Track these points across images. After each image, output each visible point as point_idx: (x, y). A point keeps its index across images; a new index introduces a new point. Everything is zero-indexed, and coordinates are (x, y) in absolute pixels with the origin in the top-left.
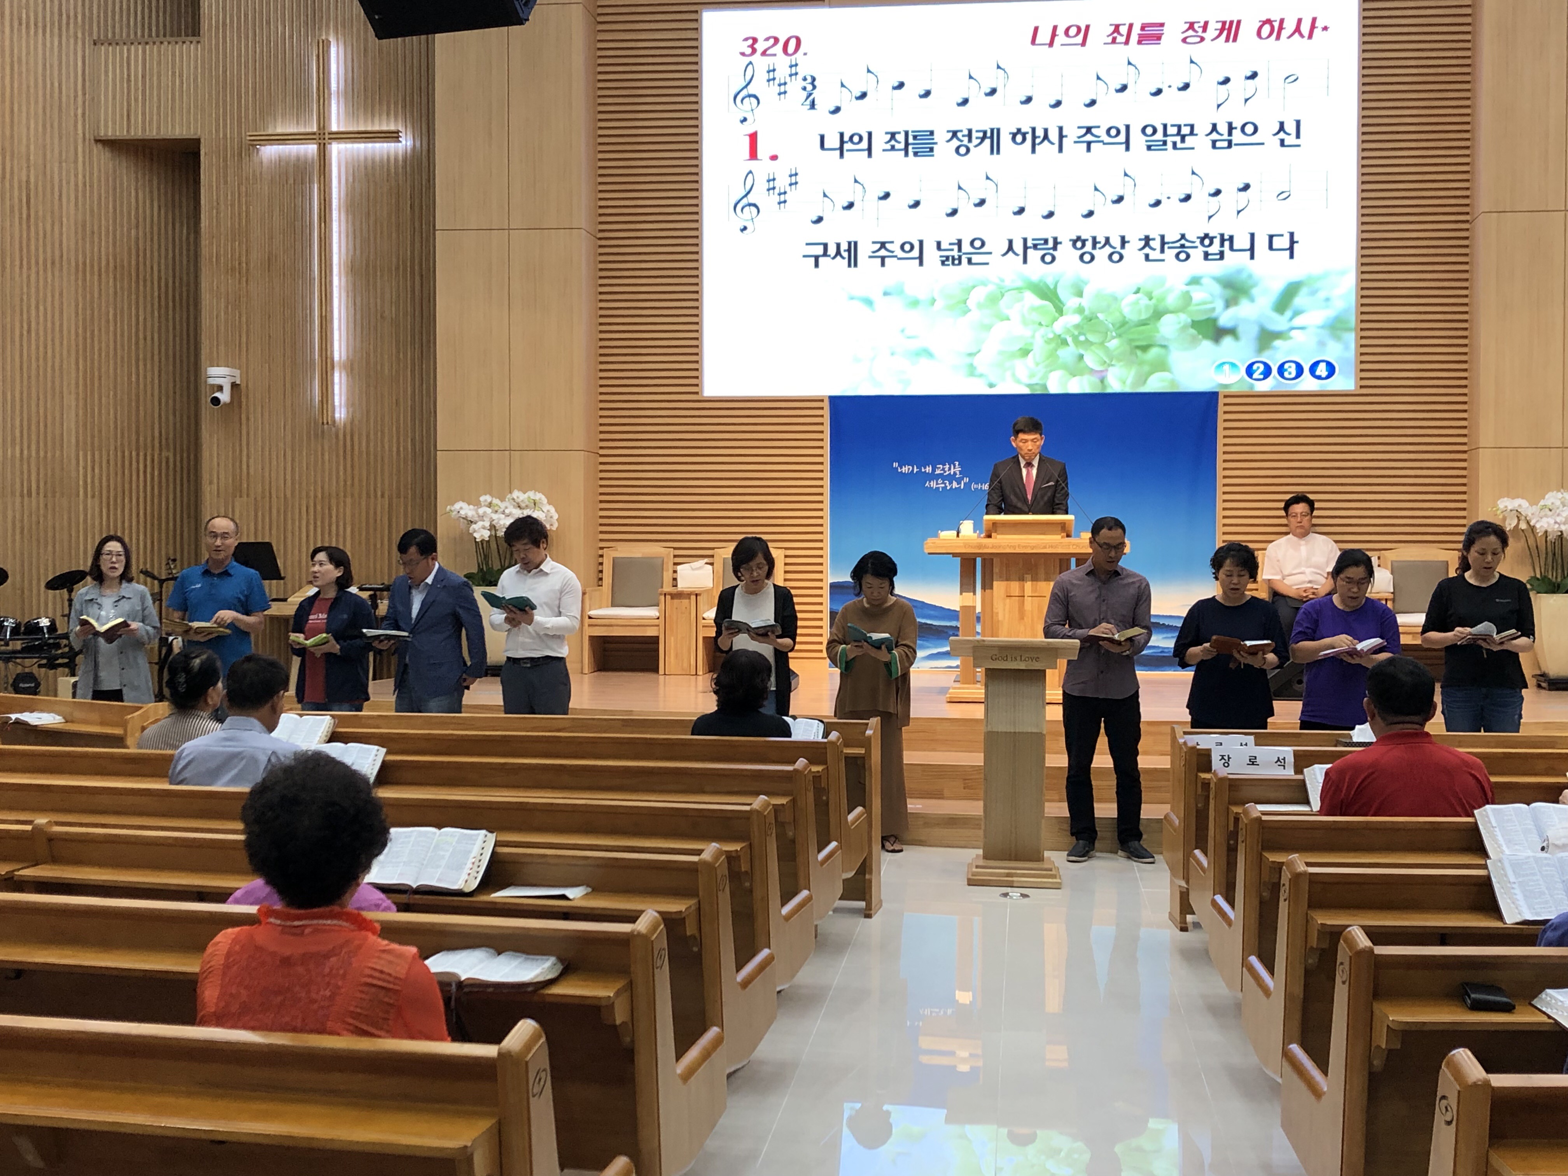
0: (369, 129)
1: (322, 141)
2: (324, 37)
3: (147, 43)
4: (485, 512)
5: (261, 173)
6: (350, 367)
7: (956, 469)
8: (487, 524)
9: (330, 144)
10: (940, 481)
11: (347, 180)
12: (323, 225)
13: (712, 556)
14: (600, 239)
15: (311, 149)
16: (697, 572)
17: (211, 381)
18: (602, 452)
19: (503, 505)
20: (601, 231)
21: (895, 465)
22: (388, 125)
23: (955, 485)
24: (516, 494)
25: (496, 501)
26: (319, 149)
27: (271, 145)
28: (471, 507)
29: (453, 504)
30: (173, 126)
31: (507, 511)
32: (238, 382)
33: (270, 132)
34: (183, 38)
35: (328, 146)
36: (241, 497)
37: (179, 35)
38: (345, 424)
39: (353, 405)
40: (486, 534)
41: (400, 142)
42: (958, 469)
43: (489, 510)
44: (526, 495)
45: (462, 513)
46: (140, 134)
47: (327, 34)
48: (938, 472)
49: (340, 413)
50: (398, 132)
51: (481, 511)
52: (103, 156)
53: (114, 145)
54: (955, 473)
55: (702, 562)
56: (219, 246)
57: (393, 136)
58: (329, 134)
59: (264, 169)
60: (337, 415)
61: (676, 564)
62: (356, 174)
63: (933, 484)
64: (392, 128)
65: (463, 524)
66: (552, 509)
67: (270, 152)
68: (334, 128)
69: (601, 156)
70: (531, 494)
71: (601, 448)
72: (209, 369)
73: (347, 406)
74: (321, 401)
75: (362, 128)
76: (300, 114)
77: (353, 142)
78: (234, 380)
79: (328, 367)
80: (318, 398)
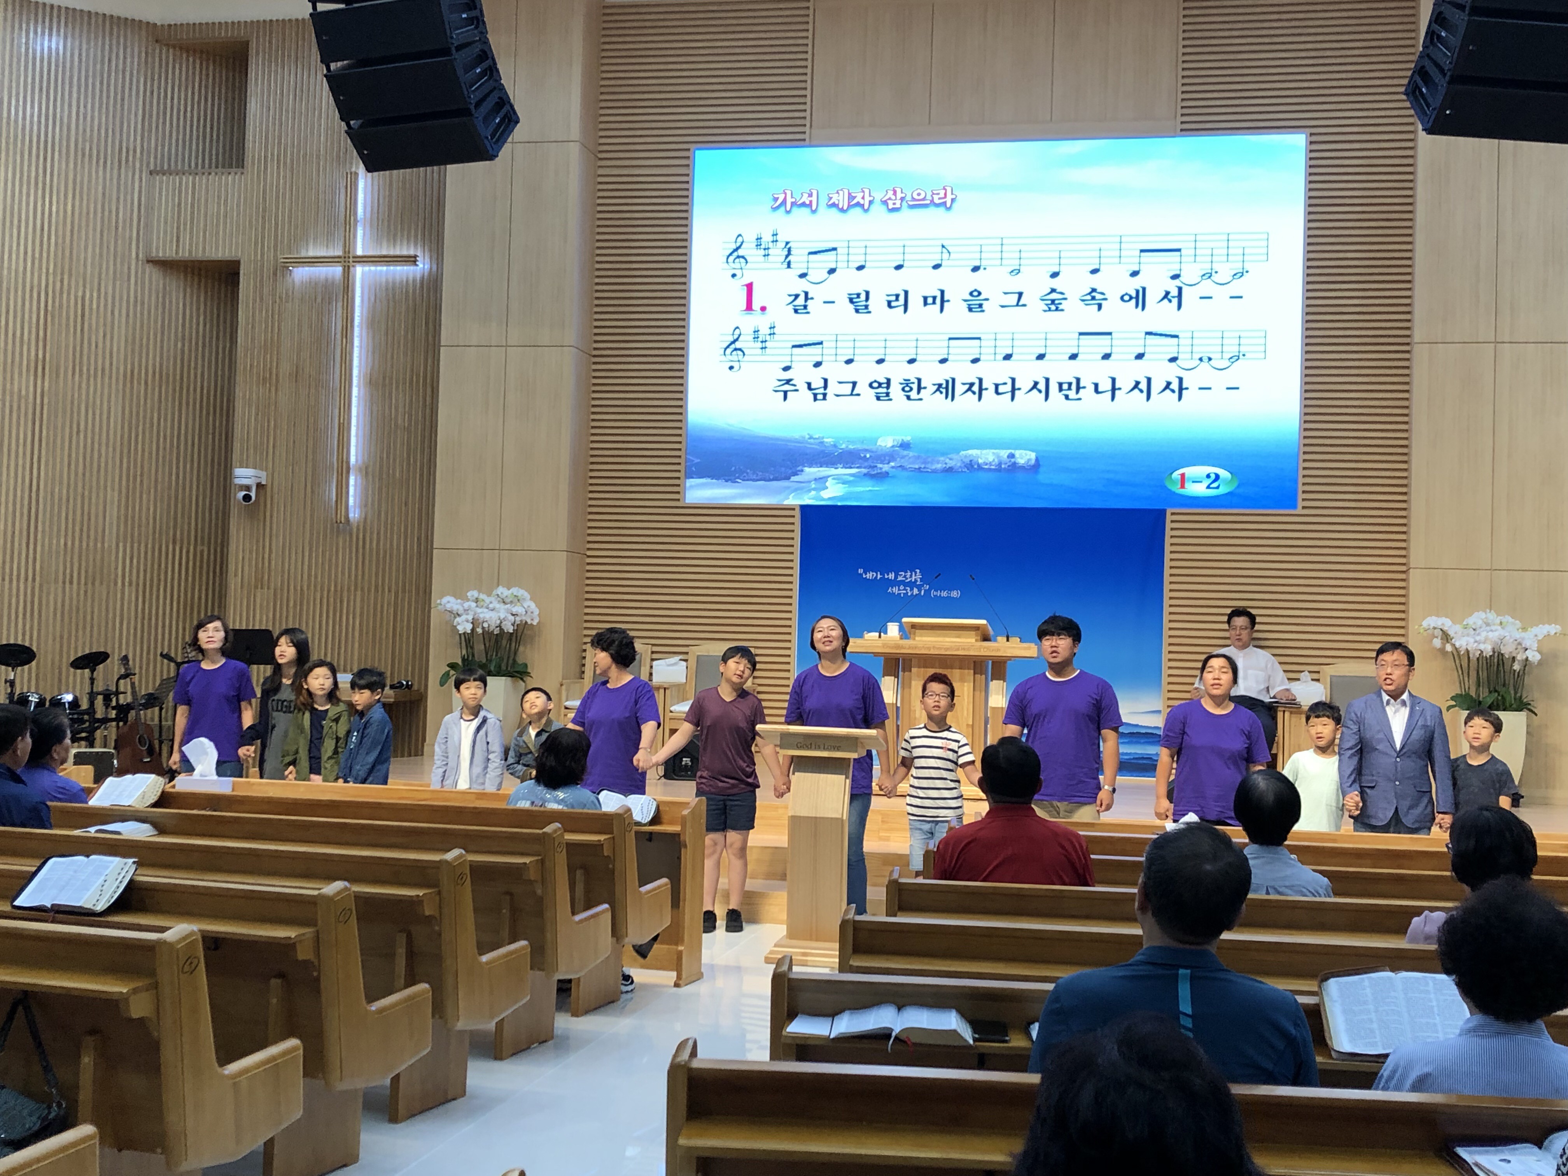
0: (392, 253)
1: (347, 264)
2: (353, 170)
3: (197, 174)
4: (470, 606)
5: (293, 292)
6: (365, 471)
7: (917, 576)
8: (470, 618)
9: (353, 266)
10: (902, 587)
11: (369, 299)
12: (344, 340)
13: (687, 653)
14: (595, 356)
15: (337, 271)
16: (671, 668)
17: (238, 481)
18: (589, 553)
19: (488, 600)
20: (595, 349)
21: (861, 571)
22: (408, 248)
23: (916, 591)
24: (501, 590)
25: (482, 596)
26: (344, 270)
27: (303, 267)
28: (459, 601)
29: (441, 598)
30: (217, 249)
31: (491, 606)
32: (264, 483)
33: (303, 254)
34: (234, 170)
35: (352, 269)
36: (262, 588)
37: (231, 166)
38: (358, 523)
39: (366, 506)
40: (468, 628)
41: (417, 265)
42: (919, 576)
43: (473, 605)
44: (510, 592)
45: (448, 606)
46: (187, 255)
47: (357, 168)
48: (900, 578)
49: (355, 514)
50: (415, 256)
51: (466, 605)
52: (154, 275)
53: (166, 265)
54: (916, 581)
55: (677, 658)
56: (252, 359)
57: (412, 260)
58: (354, 257)
59: (297, 289)
60: (351, 515)
61: (653, 660)
62: (378, 295)
63: (895, 590)
64: (412, 252)
65: (448, 616)
66: (533, 605)
67: (301, 274)
68: (359, 252)
69: (597, 280)
70: (515, 591)
71: (589, 549)
72: (239, 472)
73: (361, 507)
74: (337, 501)
75: (384, 252)
76: (329, 238)
77: (376, 266)
78: (258, 481)
79: (344, 470)
80: (334, 499)
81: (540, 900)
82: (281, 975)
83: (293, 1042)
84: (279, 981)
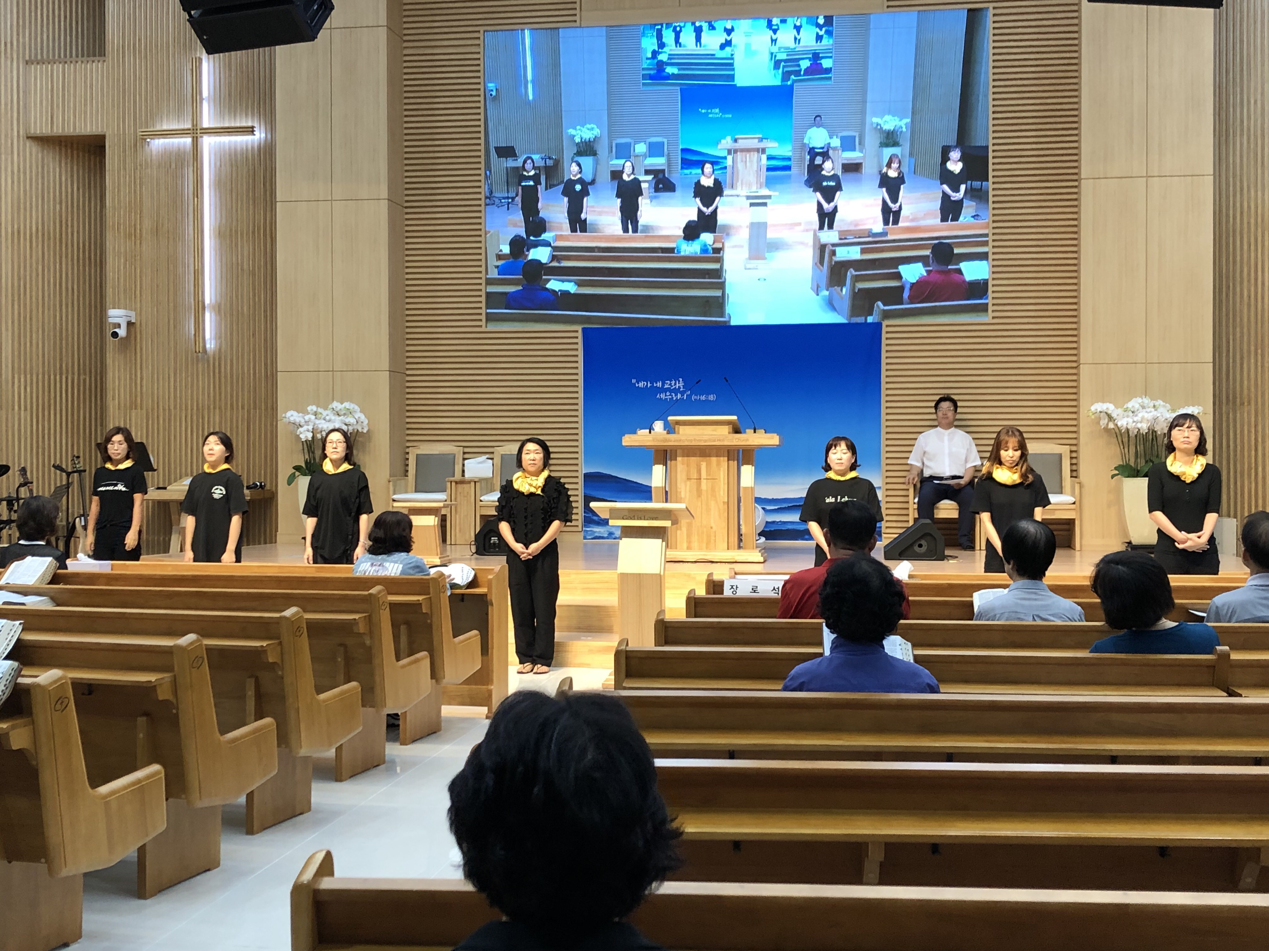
0: (233, 125)
1: (195, 135)
2: (198, 55)
3: (66, 62)
4: (310, 419)
5: (151, 160)
6: (218, 309)
7: (680, 384)
8: (310, 428)
9: (201, 137)
10: (668, 394)
11: (215, 164)
12: (196, 199)
13: (493, 453)
14: (406, 207)
15: (187, 141)
16: (480, 465)
17: (111, 320)
18: (408, 372)
19: (325, 413)
20: (406, 201)
21: (634, 381)
22: (246, 122)
23: (679, 396)
24: (336, 405)
25: (320, 410)
26: (193, 141)
27: (159, 138)
28: (301, 414)
29: (286, 413)
30: (86, 125)
31: (328, 418)
32: (133, 321)
33: (158, 128)
34: (97, 58)
35: (199, 140)
36: (136, 409)
37: (94, 56)
38: (214, 353)
39: (220, 338)
40: (310, 436)
41: (254, 135)
42: (681, 384)
43: (313, 417)
44: (343, 405)
45: (292, 419)
46: (61, 131)
47: (201, 53)
48: (666, 386)
49: (210, 345)
50: (253, 127)
51: (307, 417)
52: (33, 149)
53: (43, 141)
54: (679, 388)
55: (484, 457)
56: (119, 216)
57: (250, 130)
58: (201, 129)
59: (154, 157)
60: (208, 346)
61: (464, 459)
62: (223, 161)
63: (663, 396)
64: (250, 124)
65: (291, 427)
66: (363, 417)
67: (158, 144)
68: (206, 124)
69: (406, 144)
70: (347, 405)
72: (112, 312)
73: (216, 339)
74: (195, 335)
75: (227, 125)
76: (179, 114)
77: (220, 136)
78: (129, 319)
79: (200, 308)
80: (193, 333)
81: (370, 649)
82: (146, 714)
83: (156, 767)
84: (144, 719)
